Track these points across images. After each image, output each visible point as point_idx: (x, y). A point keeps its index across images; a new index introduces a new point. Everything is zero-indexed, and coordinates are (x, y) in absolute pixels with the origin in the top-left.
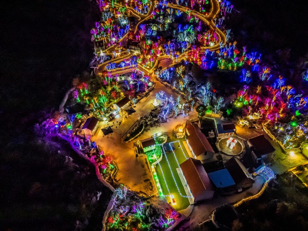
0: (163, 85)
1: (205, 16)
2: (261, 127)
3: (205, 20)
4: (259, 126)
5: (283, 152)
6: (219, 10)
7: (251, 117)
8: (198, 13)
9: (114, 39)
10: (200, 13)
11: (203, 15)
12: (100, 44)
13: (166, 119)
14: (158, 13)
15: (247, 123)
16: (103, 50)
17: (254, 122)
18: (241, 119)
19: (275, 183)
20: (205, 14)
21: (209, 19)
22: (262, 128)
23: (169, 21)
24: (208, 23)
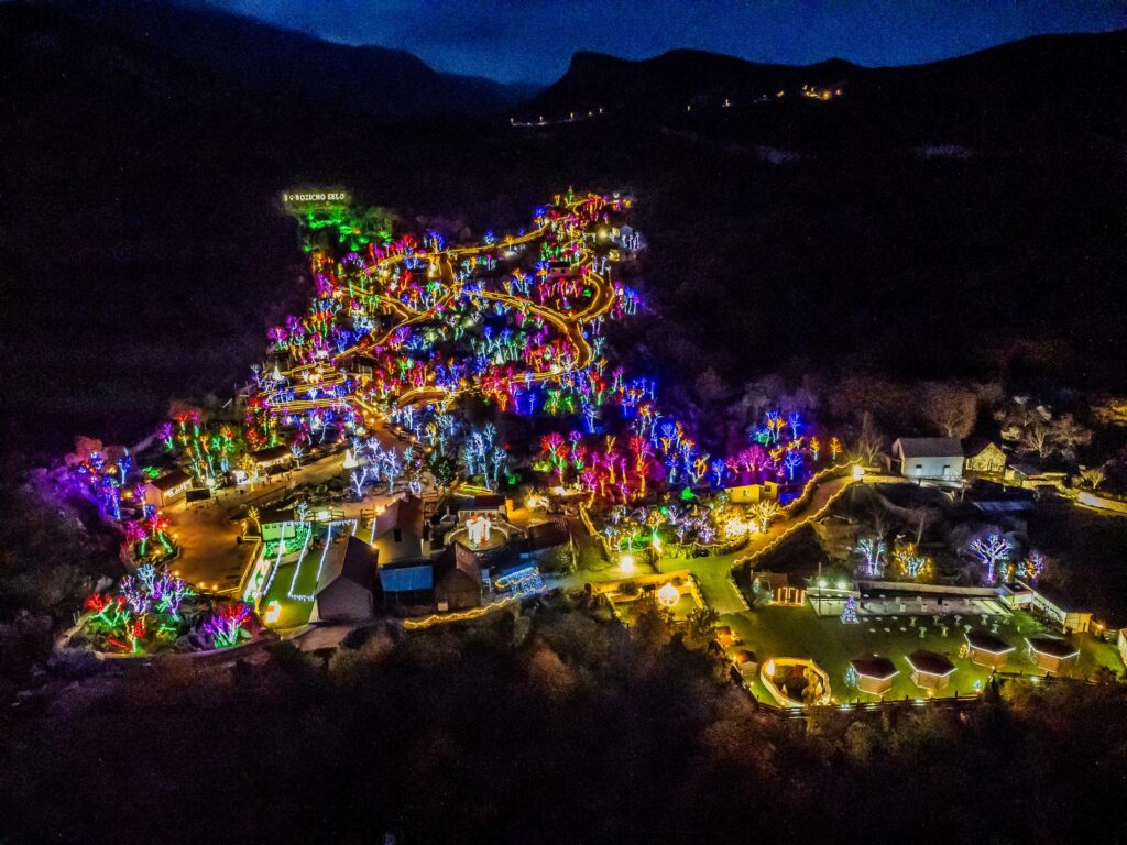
0: (394, 437)
1: (564, 317)
2: (576, 512)
3: (562, 324)
4: (572, 509)
5: (606, 558)
6: (606, 308)
7: (558, 491)
8: (550, 310)
9: (322, 354)
10: (555, 310)
11: (561, 315)
12: (283, 359)
13: (364, 496)
14: (454, 309)
15: (545, 502)
16: (283, 369)
17: (565, 501)
18: (533, 493)
19: (542, 605)
20: (566, 314)
21: (572, 324)
22: (579, 513)
23: (470, 323)
24: (566, 329)
